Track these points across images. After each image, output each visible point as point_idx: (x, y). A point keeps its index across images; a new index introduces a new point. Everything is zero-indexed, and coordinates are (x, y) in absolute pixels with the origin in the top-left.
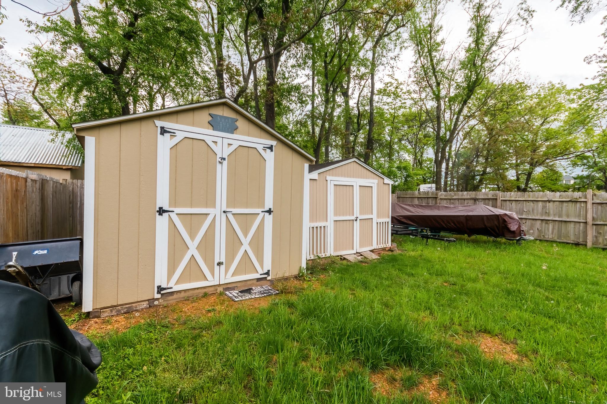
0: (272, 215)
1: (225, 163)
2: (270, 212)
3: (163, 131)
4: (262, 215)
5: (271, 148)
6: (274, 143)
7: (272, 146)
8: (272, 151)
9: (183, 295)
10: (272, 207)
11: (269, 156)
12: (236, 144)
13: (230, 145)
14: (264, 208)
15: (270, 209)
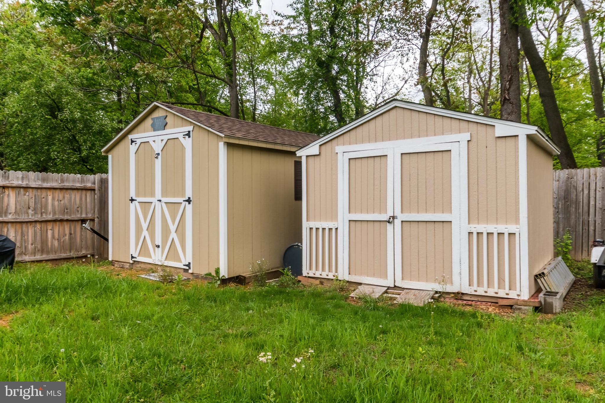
0: (191, 205)
1: (160, 157)
2: (189, 201)
3: (132, 142)
4: (184, 203)
5: (188, 134)
6: (190, 128)
7: (189, 132)
8: (189, 137)
9: (143, 266)
10: (191, 196)
11: (187, 143)
12: (166, 138)
13: (162, 140)
14: (185, 197)
15: (189, 198)
